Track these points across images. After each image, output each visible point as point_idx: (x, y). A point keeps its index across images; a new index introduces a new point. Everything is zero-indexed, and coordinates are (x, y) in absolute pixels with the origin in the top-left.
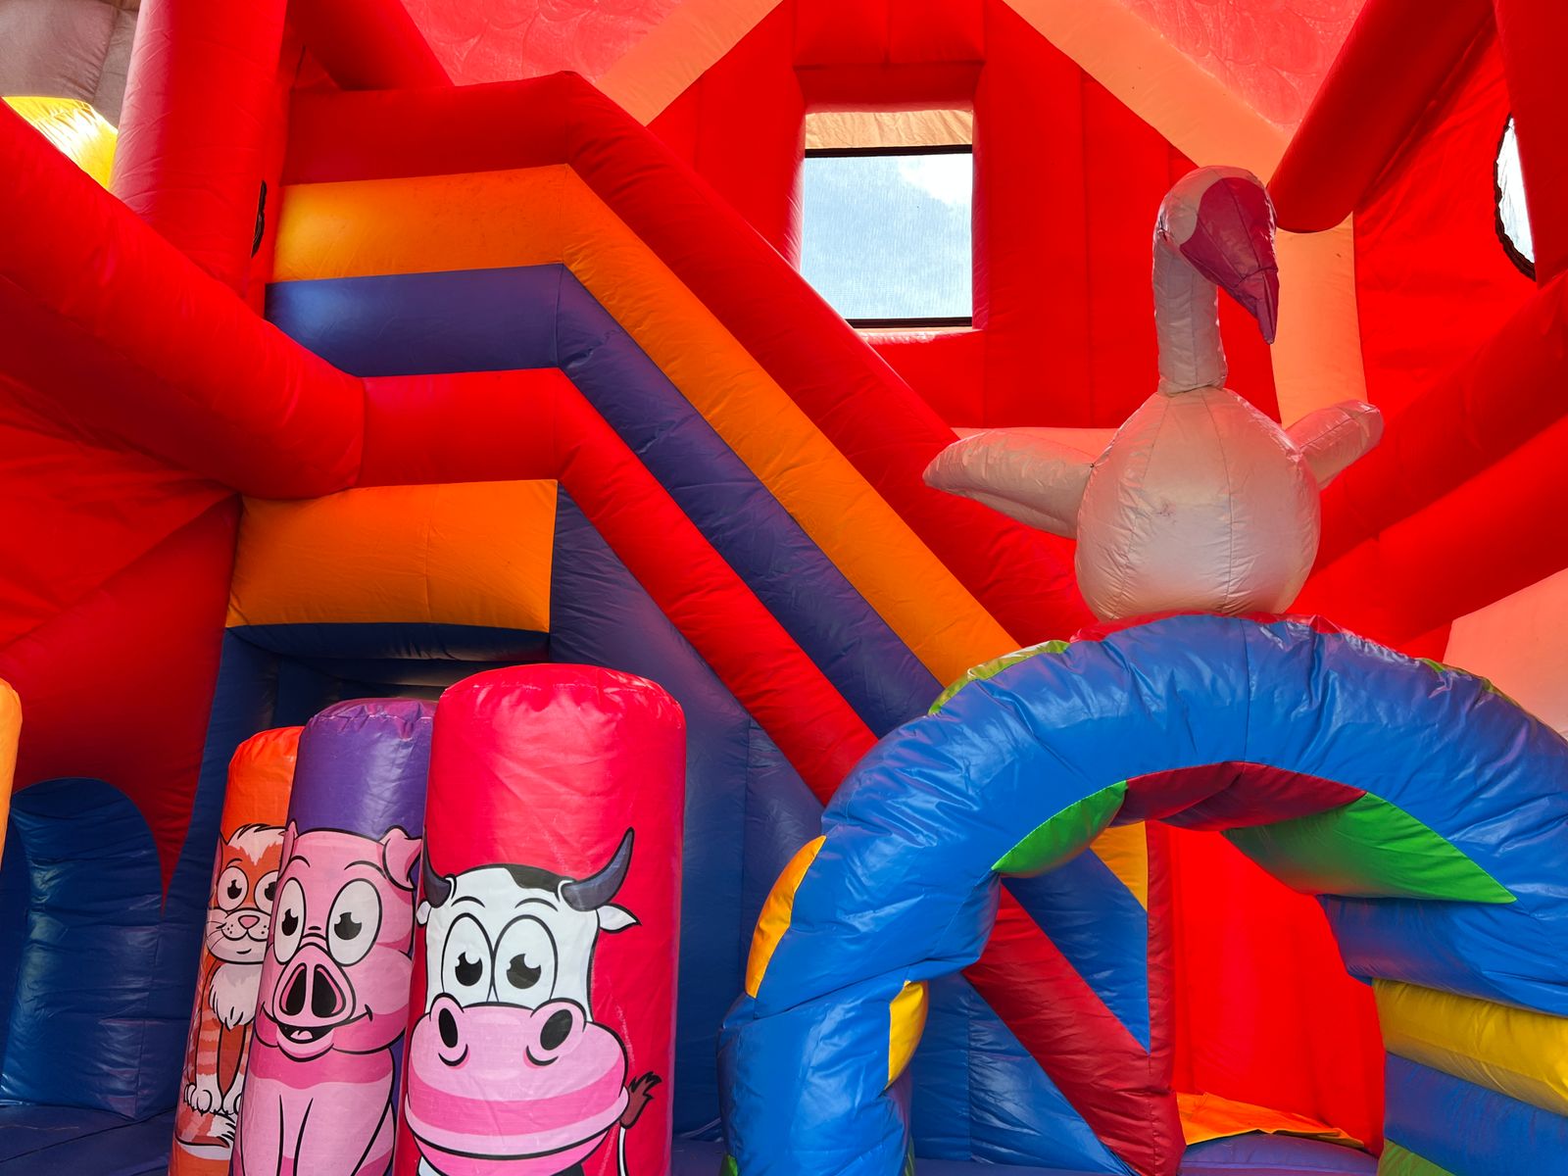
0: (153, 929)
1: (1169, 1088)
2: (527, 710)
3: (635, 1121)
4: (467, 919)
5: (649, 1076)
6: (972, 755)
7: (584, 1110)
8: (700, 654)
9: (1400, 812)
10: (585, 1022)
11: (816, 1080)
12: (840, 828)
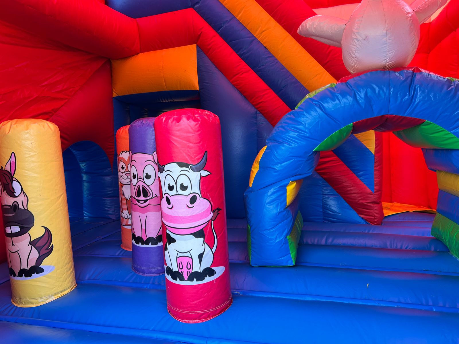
0: (111, 176)
1: (380, 202)
2: (175, 123)
3: (215, 219)
4: (168, 175)
5: (218, 209)
6: (307, 120)
7: (202, 217)
8: (241, 93)
9: (436, 125)
10: (200, 198)
11: (267, 206)
12: (271, 143)
